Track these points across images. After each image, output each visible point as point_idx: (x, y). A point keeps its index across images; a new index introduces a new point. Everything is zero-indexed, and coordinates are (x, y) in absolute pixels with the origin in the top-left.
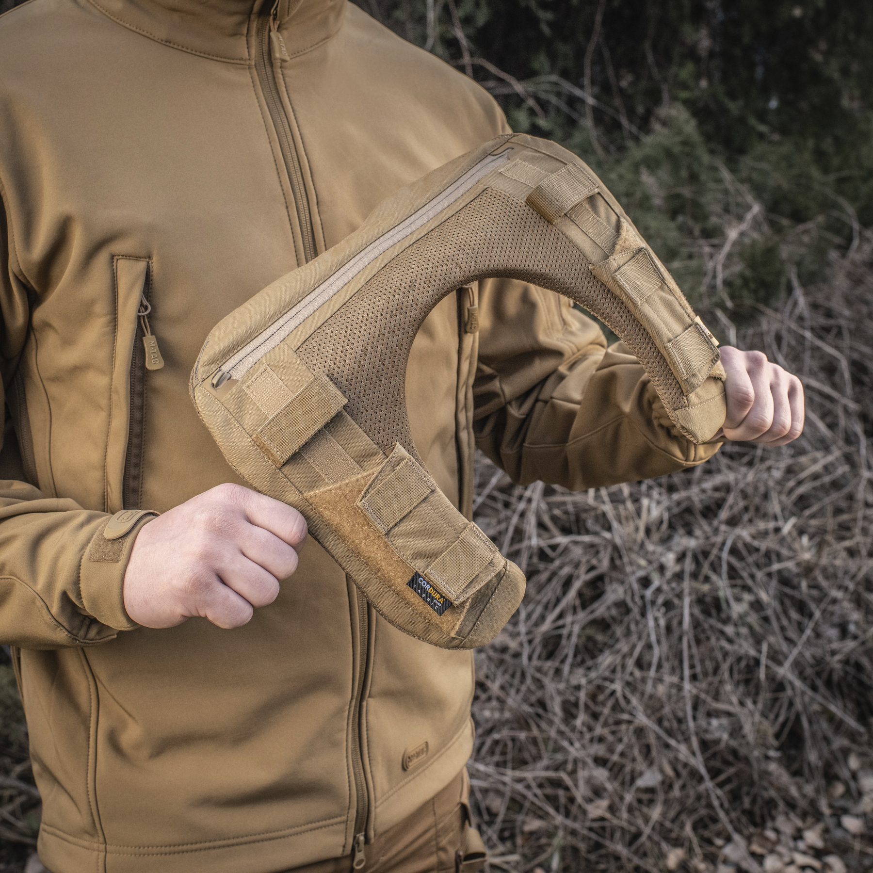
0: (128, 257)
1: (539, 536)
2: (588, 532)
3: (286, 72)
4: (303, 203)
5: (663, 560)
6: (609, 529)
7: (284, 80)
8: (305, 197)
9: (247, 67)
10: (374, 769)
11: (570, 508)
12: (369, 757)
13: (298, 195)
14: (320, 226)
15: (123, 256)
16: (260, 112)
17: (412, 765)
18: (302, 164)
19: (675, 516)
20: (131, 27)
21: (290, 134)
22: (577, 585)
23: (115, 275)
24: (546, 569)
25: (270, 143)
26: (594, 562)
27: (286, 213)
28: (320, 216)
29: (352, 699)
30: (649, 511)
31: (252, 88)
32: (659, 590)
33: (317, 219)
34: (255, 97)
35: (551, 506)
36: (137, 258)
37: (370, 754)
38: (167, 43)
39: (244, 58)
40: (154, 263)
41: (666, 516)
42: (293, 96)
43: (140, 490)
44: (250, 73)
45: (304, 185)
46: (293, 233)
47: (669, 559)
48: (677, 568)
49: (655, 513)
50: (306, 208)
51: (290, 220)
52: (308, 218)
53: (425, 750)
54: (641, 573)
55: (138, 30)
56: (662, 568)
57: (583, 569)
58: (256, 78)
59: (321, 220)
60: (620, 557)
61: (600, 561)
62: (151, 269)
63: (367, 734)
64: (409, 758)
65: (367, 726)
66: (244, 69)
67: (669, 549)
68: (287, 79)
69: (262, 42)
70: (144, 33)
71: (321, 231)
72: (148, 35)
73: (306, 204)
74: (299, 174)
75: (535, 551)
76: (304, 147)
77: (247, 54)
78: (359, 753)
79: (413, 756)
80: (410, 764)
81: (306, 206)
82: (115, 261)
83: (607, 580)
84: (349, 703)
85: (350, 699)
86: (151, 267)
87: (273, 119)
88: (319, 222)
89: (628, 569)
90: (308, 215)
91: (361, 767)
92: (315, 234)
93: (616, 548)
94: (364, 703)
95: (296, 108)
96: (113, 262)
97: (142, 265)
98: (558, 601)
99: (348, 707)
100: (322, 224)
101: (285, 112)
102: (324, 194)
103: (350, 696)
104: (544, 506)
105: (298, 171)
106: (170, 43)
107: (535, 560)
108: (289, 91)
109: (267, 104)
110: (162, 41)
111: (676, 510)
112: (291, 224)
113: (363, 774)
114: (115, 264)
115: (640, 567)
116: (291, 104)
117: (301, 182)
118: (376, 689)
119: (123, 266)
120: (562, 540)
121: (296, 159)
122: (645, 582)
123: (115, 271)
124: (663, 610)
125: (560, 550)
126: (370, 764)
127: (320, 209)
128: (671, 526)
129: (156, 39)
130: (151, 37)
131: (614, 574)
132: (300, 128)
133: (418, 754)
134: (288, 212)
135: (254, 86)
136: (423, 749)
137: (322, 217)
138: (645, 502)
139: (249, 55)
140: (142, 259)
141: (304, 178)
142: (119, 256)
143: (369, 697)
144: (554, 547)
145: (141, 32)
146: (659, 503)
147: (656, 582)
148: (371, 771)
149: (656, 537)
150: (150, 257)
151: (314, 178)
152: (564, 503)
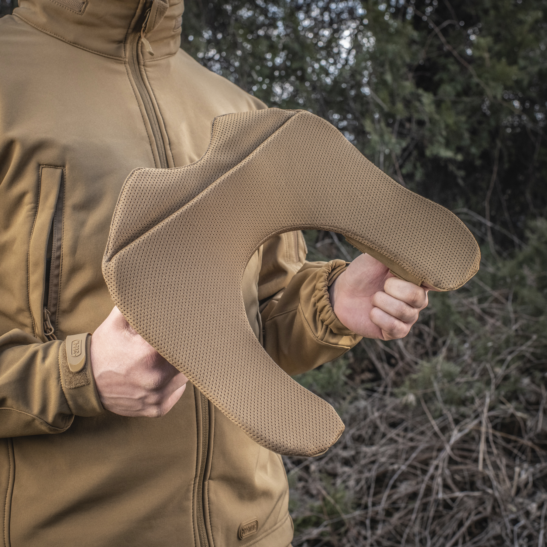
0: (49, 165)
1: (444, 492)
2: (478, 490)
3: (147, 69)
4: (160, 143)
5: (529, 508)
6: (491, 487)
7: (146, 73)
8: (162, 139)
9: (123, 62)
10: (214, 533)
11: (466, 474)
12: (211, 524)
13: (157, 138)
14: (172, 157)
15: (46, 165)
16: (132, 89)
17: (245, 535)
18: (159, 120)
19: (538, 479)
20: (51, 34)
21: (151, 102)
22: (467, 524)
23: (40, 178)
24: (448, 514)
25: (139, 106)
26: (481, 509)
27: (150, 148)
28: (171, 152)
29: (196, 477)
30: (520, 475)
31: (126, 75)
32: (524, 527)
33: (169, 152)
34: (128, 80)
35: (453, 473)
36: (56, 166)
37: (212, 522)
38: (74, 44)
39: (122, 56)
40: (66, 170)
41: (531, 479)
42: (152, 82)
43: (56, 321)
44: (125, 66)
45: (161, 133)
46: (155, 160)
47: (533, 507)
48: (538, 514)
49: (524, 476)
50: (163, 146)
51: (153, 152)
52: (164, 152)
53: (256, 526)
54: (512, 516)
55: (55, 36)
56: (527, 514)
57: (473, 513)
58: (129, 69)
59: (172, 154)
60: (499, 507)
61: (485, 509)
62: (64, 174)
63: (209, 507)
64: (243, 530)
65: (209, 501)
66: (121, 63)
67: (533, 501)
68: (147, 73)
69: (132, 49)
70: (59, 38)
71: (172, 160)
72: (62, 39)
73: (162, 143)
74: (157, 126)
75: (441, 502)
76: (160, 111)
77: (124, 54)
78: (203, 520)
79: (246, 529)
80: (244, 535)
81: (162, 145)
82: (41, 168)
83: (489, 521)
84: (194, 479)
85: (194, 476)
86: (64, 173)
87: (140, 93)
88: (171, 155)
89: (504, 513)
90: (164, 151)
91: (205, 531)
92: (169, 162)
93: (495, 500)
94: (206, 483)
95: (153, 89)
96: (39, 169)
97: (59, 171)
98: (454, 534)
99: (193, 483)
100: (173, 156)
101: (147, 90)
102: (173, 139)
103: (195, 473)
104: (447, 472)
105: (157, 124)
106: (76, 44)
107: (441, 508)
108: (149, 80)
109: (136, 85)
110: (71, 42)
111: (538, 475)
112: (153, 155)
113: (206, 536)
114: (40, 170)
115: (512, 512)
116: (151, 86)
117: (159, 131)
118: (215, 473)
119: (45, 172)
120: (459, 494)
121: (155, 117)
122: (515, 522)
123: (40, 175)
124: (526, 540)
125: (458, 501)
126: (212, 530)
127: (171, 147)
128: (535, 485)
129: (67, 41)
130: (64, 40)
131: (495, 517)
132: (157, 100)
133: (250, 529)
134: (151, 147)
135: (128, 74)
136: (254, 526)
137: (173, 152)
138: (517, 469)
139: (125, 55)
140: (58, 168)
141: (161, 128)
142: (43, 165)
143: (209, 479)
144: (454, 500)
145: (57, 37)
146: (527, 470)
147: (523, 522)
148: (212, 535)
149: (525, 492)
150: (64, 166)
151: (167, 129)
152: (462, 470)
